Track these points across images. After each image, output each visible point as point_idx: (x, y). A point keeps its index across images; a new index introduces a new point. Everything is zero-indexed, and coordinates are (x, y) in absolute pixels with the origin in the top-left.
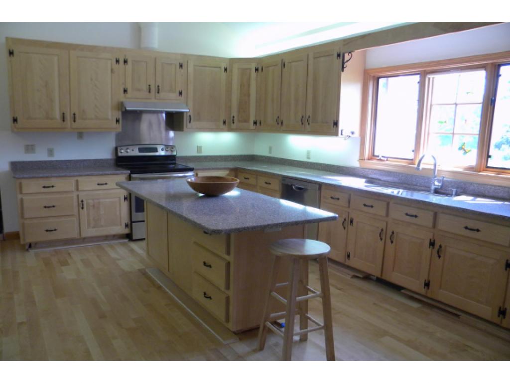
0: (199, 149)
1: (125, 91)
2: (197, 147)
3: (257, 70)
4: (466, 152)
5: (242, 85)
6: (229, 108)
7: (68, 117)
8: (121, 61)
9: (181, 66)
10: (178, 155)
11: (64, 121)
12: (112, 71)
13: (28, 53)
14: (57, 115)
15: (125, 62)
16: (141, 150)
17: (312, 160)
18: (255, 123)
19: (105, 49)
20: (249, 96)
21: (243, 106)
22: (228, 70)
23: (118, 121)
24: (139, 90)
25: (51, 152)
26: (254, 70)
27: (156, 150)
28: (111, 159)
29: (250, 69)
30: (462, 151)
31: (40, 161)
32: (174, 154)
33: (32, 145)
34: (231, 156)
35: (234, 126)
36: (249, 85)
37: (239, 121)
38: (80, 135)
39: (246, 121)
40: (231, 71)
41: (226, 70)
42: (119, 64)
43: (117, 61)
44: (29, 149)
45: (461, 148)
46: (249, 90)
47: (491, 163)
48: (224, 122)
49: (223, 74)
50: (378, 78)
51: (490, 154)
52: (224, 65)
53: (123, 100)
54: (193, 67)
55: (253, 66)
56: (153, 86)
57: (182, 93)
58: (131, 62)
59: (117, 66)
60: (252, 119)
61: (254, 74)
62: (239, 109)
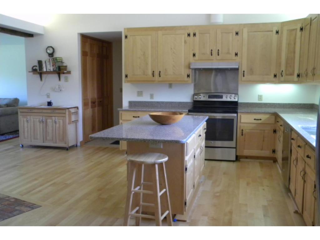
0: (260, 97)
1: (194, 55)
2: (259, 95)
3: (302, 29)
5: (289, 44)
6: (279, 64)
7: (156, 74)
8: (192, 35)
9: (237, 34)
10: (240, 101)
11: (153, 76)
12: (185, 42)
13: (135, 36)
14: (150, 73)
15: (194, 35)
16: (210, 97)
18: (298, 76)
19: (180, 28)
20: (294, 52)
21: (290, 62)
22: (280, 32)
23: (188, 76)
24: (204, 54)
25: (152, 96)
26: (299, 30)
27: (221, 97)
28: (190, 102)
29: (296, 29)
31: (145, 102)
32: (236, 100)
33: (141, 92)
34: (289, 104)
35: (282, 79)
36: (295, 44)
37: (287, 75)
38: (170, 86)
39: (291, 74)
40: (282, 33)
41: (277, 32)
42: (190, 36)
43: (189, 35)
44: (140, 94)
46: (294, 48)
48: (275, 76)
49: (275, 36)
52: (276, 29)
53: (192, 61)
54: (248, 33)
55: (298, 27)
56: (215, 50)
57: (237, 54)
58: (198, 35)
59: (188, 38)
60: (296, 72)
61: (299, 34)
62: (286, 64)
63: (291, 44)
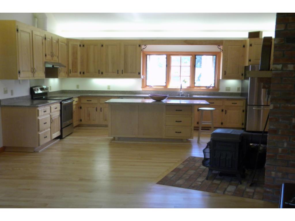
3: (80, 46)
4: (185, 82)
12: (43, 43)
15: (45, 39)
16: (40, 89)
17: (111, 89)
20: (77, 59)
21: (74, 64)
23: (45, 73)
24: (49, 55)
25: (12, 92)
26: (79, 46)
29: (77, 45)
30: (184, 82)
37: (73, 72)
39: (76, 72)
45: (184, 81)
47: (196, 85)
48: (66, 73)
49: (66, 47)
50: (147, 55)
51: (195, 82)
52: (66, 42)
53: (45, 60)
54: (60, 43)
55: (78, 44)
56: (52, 53)
57: (58, 57)
58: (47, 39)
59: (44, 41)
60: (79, 71)
61: (79, 48)
62: (73, 65)
63: (75, 53)
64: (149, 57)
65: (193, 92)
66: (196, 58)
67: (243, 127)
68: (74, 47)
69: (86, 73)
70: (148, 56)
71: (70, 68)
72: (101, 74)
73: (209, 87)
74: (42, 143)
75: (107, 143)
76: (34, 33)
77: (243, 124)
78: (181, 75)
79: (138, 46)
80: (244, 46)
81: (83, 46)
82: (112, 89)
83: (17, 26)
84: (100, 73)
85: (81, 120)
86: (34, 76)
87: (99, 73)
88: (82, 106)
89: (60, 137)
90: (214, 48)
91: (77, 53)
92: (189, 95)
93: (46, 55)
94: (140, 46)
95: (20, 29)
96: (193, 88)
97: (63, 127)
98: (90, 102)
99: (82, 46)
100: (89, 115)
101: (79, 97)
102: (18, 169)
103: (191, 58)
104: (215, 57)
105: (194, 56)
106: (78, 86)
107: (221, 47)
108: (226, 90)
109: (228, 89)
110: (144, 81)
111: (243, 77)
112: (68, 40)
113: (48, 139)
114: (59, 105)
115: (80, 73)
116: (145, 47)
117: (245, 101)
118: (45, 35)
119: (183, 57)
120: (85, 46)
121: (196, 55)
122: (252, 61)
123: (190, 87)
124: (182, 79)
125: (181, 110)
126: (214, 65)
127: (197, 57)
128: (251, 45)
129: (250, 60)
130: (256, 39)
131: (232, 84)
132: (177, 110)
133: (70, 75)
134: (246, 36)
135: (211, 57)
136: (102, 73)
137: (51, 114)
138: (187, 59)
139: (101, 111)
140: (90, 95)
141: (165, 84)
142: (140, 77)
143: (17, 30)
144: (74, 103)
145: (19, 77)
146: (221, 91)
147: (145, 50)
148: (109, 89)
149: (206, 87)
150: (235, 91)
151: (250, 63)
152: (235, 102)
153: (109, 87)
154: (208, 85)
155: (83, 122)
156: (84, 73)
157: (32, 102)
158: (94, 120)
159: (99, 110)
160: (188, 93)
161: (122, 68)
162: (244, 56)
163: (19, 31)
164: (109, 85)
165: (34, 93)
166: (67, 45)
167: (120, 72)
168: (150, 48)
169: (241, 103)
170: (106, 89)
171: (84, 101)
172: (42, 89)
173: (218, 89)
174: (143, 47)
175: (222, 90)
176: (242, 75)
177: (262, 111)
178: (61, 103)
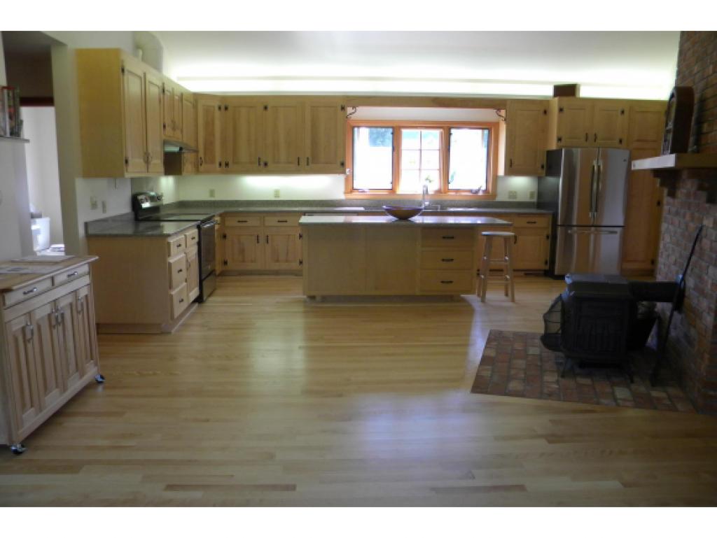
3: (220, 108)
12: (160, 101)
15: (164, 91)
21: (209, 145)
25: (104, 206)
26: (217, 108)
37: (206, 163)
39: (213, 162)
45: (427, 179)
47: (451, 186)
50: (353, 128)
52: (192, 100)
53: (164, 137)
54: (184, 102)
55: (216, 104)
56: (173, 122)
57: (182, 132)
58: (166, 92)
59: (162, 95)
60: (218, 160)
61: (217, 113)
62: (205, 149)
63: (209, 124)
64: (358, 132)
65: (445, 201)
66: (450, 134)
67: (547, 267)
68: (208, 111)
69: (232, 165)
70: (356, 129)
71: (201, 154)
72: (263, 167)
73: (477, 192)
74: (177, 313)
75: (301, 309)
76: (149, 77)
77: (546, 263)
78: (423, 167)
79: (339, 108)
80: (545, 112)
81: (226, 108)
82: (282, 198)
83: (123, 61)
84: (262, 163)
85: (225, 263)
86: (148, 172)
87: (259, 164)
88: (227, 232)
89: (199, 300)
90: (488, 115)
91: (213, 124)
92: (439, 206)
93: (164, 126)
94: (343, 108)
95: (127, 68)
96: (445, 193)
97: (203, 277)
98: (244, 224)
99: (223, 108)
100: (242, 251)
101: (221, 215)
102: (151, 372)
103: (442, 133)
104: (486, 132)
105: (446, 129)
106: (212, 193)
107: (503, 113)
108: (510, 197)
109: (513, 194)
110: (350, 180)
111: (544, 171)
112: (197, 97)
113: (185, 305)
114: (196, 231)
115: (220, 165)
116: (353, 111)
117: (551, 217)
118: (163, 84)
119: (425, 131)
120: (229, 109)
121: (450, 129)
122: (563, 140)
123: (439, 192)
124: (425, 174)
125: (453, 238)
126: (485, 150)
127: (453, 131)
128: (561, 110)
129: (559, 139)
130: (570, 98)
131: (521, 185)
132: (444, 238)
133: (202, 168)
134: (548, 92)
135: (479, 132)
136: (266, 164)
137: (187, 251)
138: (434, 137)
139: (268, 242)
140: (241, 209)
141: (390, 187)
142: (344, 172)
143: (123, 70)
144: (217, 227)
145: (127, 170)
146: (500, 198)
147: (353, 117)
148: (278, 197)
149: (471, 191)
150: (527, 199)
151: (560, 144)
152: (533, 220)
153: (277, 193)
154: (475, 188)
155: (231, 266)
156: (227, 165)
157: (137, 226)
158: (252, 261)
159: (262, 240)
160: (437, 203)
161: (308, 154)
162: (545, 130)
163: (126, 72)
164: (277, 188)
165: (141, 206)
166: (195, 106)
167: (303, 162)
168: (363, 112)
169: (544, 222)
170: (271, 198)
171: (231, 222)
172: (152, 199)
173: (494, 195)
174: (350, 110)
175: (502, 197)
176: (543, 167)
177: (576, 236)
178: (199, 227)
